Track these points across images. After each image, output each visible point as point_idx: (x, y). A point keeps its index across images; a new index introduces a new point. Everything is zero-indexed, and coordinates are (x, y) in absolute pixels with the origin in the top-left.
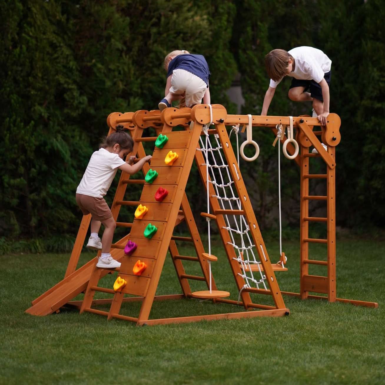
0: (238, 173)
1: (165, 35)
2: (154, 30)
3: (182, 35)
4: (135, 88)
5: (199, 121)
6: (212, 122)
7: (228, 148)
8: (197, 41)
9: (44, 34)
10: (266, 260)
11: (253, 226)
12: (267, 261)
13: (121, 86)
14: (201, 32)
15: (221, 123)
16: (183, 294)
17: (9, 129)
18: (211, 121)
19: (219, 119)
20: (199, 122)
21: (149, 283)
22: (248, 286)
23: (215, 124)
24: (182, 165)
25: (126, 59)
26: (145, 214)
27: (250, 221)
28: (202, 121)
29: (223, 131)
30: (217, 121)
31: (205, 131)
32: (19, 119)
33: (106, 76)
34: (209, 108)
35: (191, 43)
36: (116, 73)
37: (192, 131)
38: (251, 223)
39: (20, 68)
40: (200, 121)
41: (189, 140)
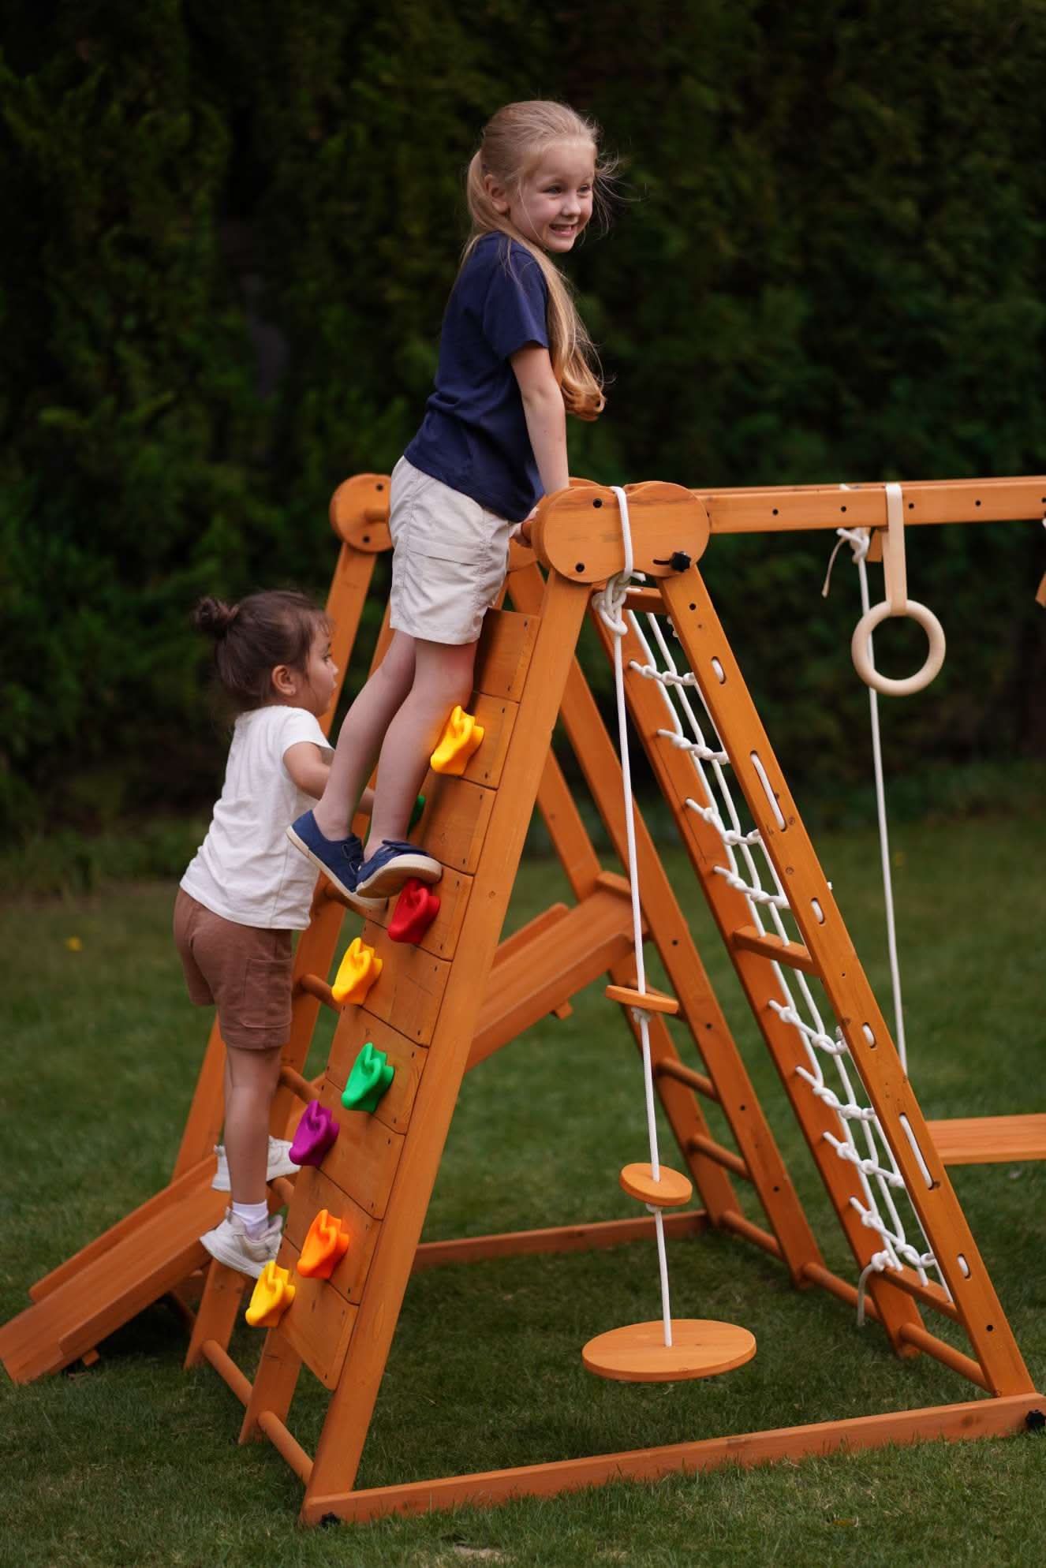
0: (777, 796)
1: (884, 49)
2: (849, 32)
3: (947, 45)
4: (779, 254)
5: (566, 568)
6: (635, 571)
7: (722, 683)
8: (1008, 65)
9: (440, 72)
10: (929, 1181)
11: (864, 1034)
12: (935, 1184)
13: (728, 248)
14: (1022, 29)
15: (678, 573)
16: (702, 1212)
17: (320, 429)
18: (630, 565)
19: (667, 555)
20: (566, 575)
21: (349, 1324)
22: (890, 1256)
23: (647, 576)
24: (493, 781)
25: (745, 145)
26: (370, 985)
27: (845, 1013)
28: (580, 568)
29: (693, 607)
30: (656, 562)
31: (606, 609)
32: (354, 393)
33: (668, 213)
34: (617, 504)
35: (984, 72)
36: (705, 203)
37: (537, 618)
38: (849, 1020)
39: (349, 208)
40: (574, 570)
41: (523, 661)
